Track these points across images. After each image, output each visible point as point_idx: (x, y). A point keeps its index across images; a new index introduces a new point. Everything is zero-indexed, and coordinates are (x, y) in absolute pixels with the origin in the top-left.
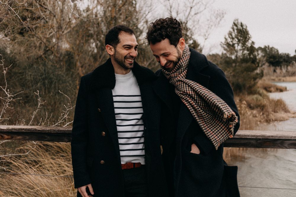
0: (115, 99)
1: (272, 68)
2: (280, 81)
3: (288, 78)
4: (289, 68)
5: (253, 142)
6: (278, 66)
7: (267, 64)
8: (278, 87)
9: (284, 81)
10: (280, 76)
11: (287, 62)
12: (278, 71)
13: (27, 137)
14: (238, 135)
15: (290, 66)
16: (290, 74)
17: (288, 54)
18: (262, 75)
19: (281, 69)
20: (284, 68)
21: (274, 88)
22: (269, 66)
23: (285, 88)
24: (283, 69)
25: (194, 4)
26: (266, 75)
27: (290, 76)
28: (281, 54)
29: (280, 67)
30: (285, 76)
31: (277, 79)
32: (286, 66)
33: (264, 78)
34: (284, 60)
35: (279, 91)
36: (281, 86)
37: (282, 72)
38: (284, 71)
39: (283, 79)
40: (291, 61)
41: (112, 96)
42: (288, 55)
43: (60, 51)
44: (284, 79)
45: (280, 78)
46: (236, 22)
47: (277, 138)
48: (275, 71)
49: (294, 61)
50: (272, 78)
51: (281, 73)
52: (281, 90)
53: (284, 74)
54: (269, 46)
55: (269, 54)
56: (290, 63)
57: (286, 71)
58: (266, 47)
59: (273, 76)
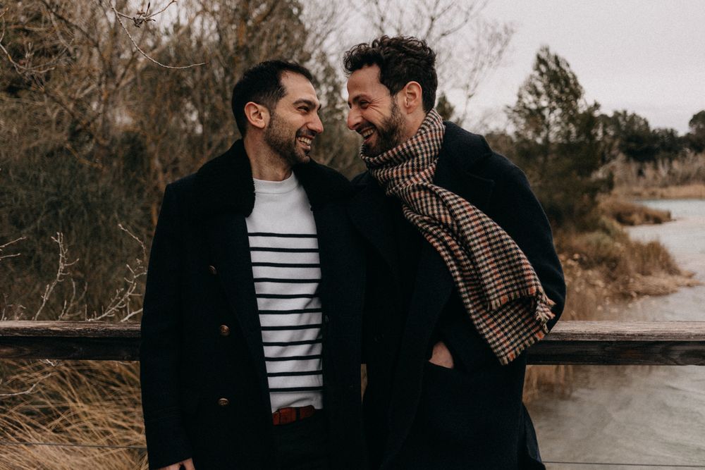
0: (254, 242)
1: (634, 167)
2: (653, 196)
3: (673, 190)
4: (676, 165)
5: (594, 350)
6: (649, 162)
7: (621, 157)
8: (650, 213)
9: (663, 197)
10: (653, 185)
11: (669, 150)
12: (649, 172)
13: (27, 351)
14: (556, 334)
15: (677, 159)
16: (678, 180)
17: (672, 130)
18: (609, 184)
19: (656, 168)
20: (663, 163)
21: (640, 215)
22: (627, 161)
23: (666, 215)
24: (660, 167)
25: (439, 11)
26: (621, 182)
27: (677, 184)
28: (654, 131)
29: (652, 163)
30: (665, 186)
31: (645, 193)
32: (667, 161)
33: (616, 191)
34: (663, 145)
35: (651, 222)
36: (657, 211)
37: (658, 177)
38: (663, 171)
39: (660, 191)
40: (681, 148)
41: (246, 235)
42: (671, 134)
43: (112, 132)
44: (664, 191)
45: (654, 189)
46: (544, 55)
47: (652, 339)
48: (640, 173)
49: (686, 146)
50: (636, 189)
51: (655, 178)
52: (657, 219)
53: (664, 179)
54: (625, 112)
55: (625, 132)
56: (676, 152)
57: (669, 173)
58: (617, 114)
59: (638, 186)
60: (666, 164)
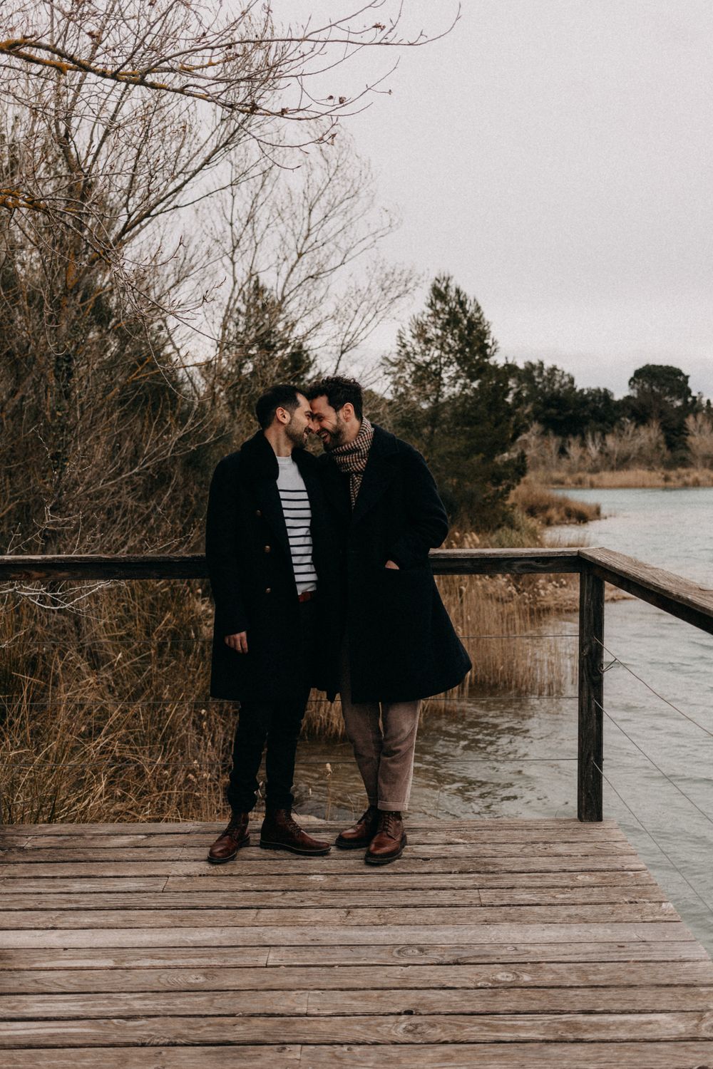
1: (554, 442)
2: (579, 484)
3: (607, 476)
4: (610, 441)
6: (575, 435)
8: (573, 506)
9: (592, 487)
10: (580, 470)
11: (602, 419)
12: (574, 451)
15: (613, 432)
16: (613, 462)
17: (606, 390)
19: (583, 445)
20: (593, 440)
21: (558, 510)
22: (545, 434)
23: (594, 509)
24: (590, 443)
26: (536, 466)
27: (612, 469)
28: (582, 391)
29: (579, 438)
30: (595, 470)
31: (569, 480)
32: (599, 434)
33: (530, 476)
34: (595, 411)
35: (574, 520)
36: (583, 504)
37: (587, 457)
38: (593, 450)
39: (588, 477)
40: (618, 418)
42: (605, 396)
44: (595, 478)
45: (580, 475)
46: (438, 278)
48: (562, 452)
49: (623, 416)
50: (556, 475)
51: (582, 458)
52: (581, 517)
53: (595, 461)
54: (541, 363)
55: (541, 392)
56: (612, 424)
57: (601, 452)
58: (532, 366)
59: (559, 471)
60: (597, 441)
